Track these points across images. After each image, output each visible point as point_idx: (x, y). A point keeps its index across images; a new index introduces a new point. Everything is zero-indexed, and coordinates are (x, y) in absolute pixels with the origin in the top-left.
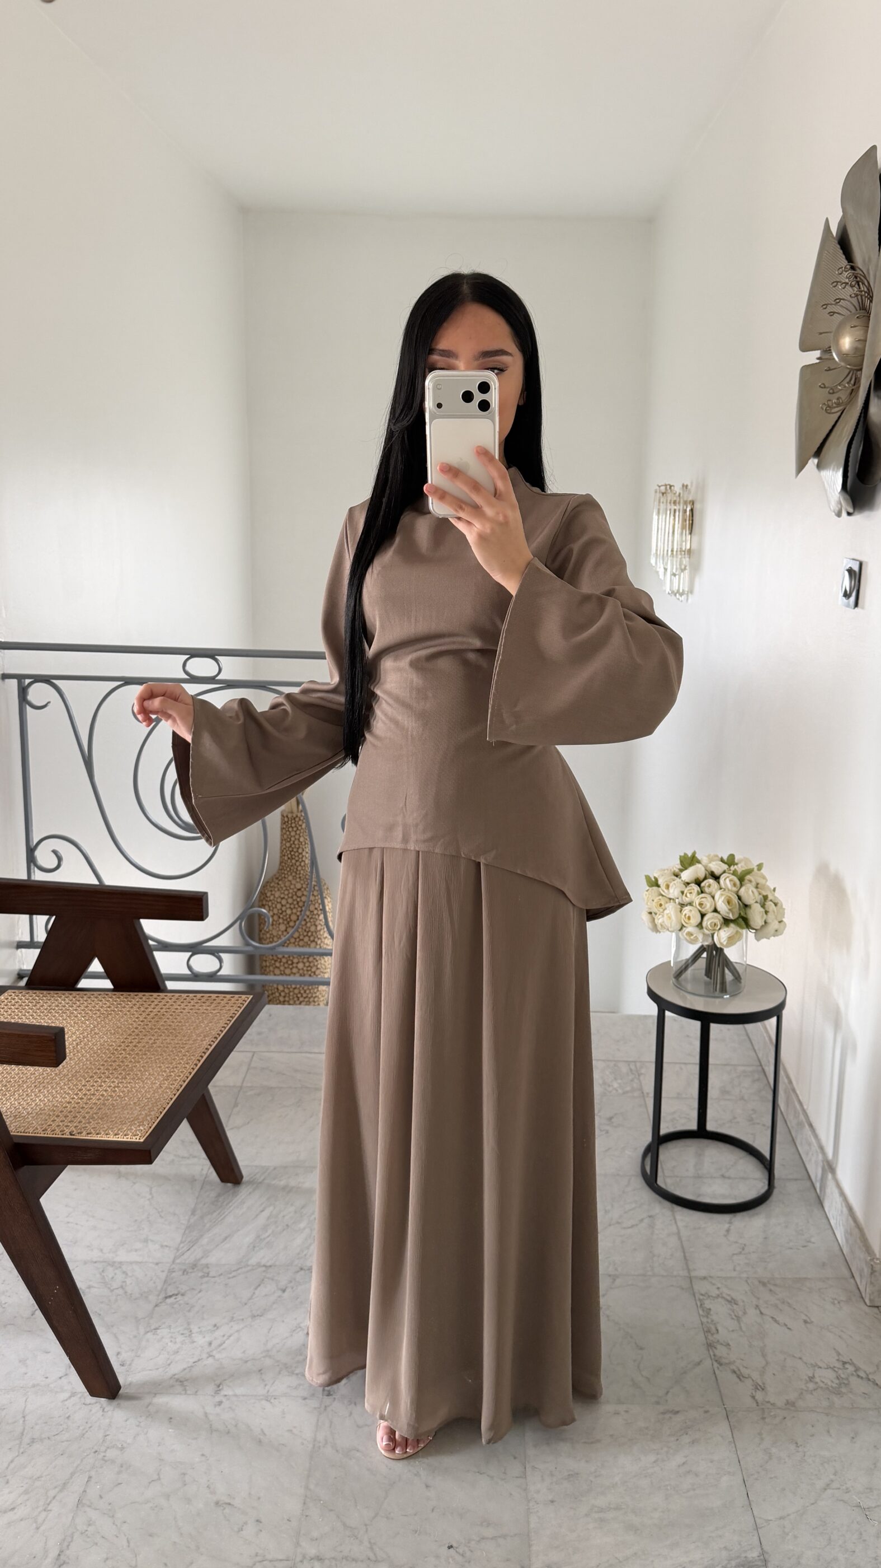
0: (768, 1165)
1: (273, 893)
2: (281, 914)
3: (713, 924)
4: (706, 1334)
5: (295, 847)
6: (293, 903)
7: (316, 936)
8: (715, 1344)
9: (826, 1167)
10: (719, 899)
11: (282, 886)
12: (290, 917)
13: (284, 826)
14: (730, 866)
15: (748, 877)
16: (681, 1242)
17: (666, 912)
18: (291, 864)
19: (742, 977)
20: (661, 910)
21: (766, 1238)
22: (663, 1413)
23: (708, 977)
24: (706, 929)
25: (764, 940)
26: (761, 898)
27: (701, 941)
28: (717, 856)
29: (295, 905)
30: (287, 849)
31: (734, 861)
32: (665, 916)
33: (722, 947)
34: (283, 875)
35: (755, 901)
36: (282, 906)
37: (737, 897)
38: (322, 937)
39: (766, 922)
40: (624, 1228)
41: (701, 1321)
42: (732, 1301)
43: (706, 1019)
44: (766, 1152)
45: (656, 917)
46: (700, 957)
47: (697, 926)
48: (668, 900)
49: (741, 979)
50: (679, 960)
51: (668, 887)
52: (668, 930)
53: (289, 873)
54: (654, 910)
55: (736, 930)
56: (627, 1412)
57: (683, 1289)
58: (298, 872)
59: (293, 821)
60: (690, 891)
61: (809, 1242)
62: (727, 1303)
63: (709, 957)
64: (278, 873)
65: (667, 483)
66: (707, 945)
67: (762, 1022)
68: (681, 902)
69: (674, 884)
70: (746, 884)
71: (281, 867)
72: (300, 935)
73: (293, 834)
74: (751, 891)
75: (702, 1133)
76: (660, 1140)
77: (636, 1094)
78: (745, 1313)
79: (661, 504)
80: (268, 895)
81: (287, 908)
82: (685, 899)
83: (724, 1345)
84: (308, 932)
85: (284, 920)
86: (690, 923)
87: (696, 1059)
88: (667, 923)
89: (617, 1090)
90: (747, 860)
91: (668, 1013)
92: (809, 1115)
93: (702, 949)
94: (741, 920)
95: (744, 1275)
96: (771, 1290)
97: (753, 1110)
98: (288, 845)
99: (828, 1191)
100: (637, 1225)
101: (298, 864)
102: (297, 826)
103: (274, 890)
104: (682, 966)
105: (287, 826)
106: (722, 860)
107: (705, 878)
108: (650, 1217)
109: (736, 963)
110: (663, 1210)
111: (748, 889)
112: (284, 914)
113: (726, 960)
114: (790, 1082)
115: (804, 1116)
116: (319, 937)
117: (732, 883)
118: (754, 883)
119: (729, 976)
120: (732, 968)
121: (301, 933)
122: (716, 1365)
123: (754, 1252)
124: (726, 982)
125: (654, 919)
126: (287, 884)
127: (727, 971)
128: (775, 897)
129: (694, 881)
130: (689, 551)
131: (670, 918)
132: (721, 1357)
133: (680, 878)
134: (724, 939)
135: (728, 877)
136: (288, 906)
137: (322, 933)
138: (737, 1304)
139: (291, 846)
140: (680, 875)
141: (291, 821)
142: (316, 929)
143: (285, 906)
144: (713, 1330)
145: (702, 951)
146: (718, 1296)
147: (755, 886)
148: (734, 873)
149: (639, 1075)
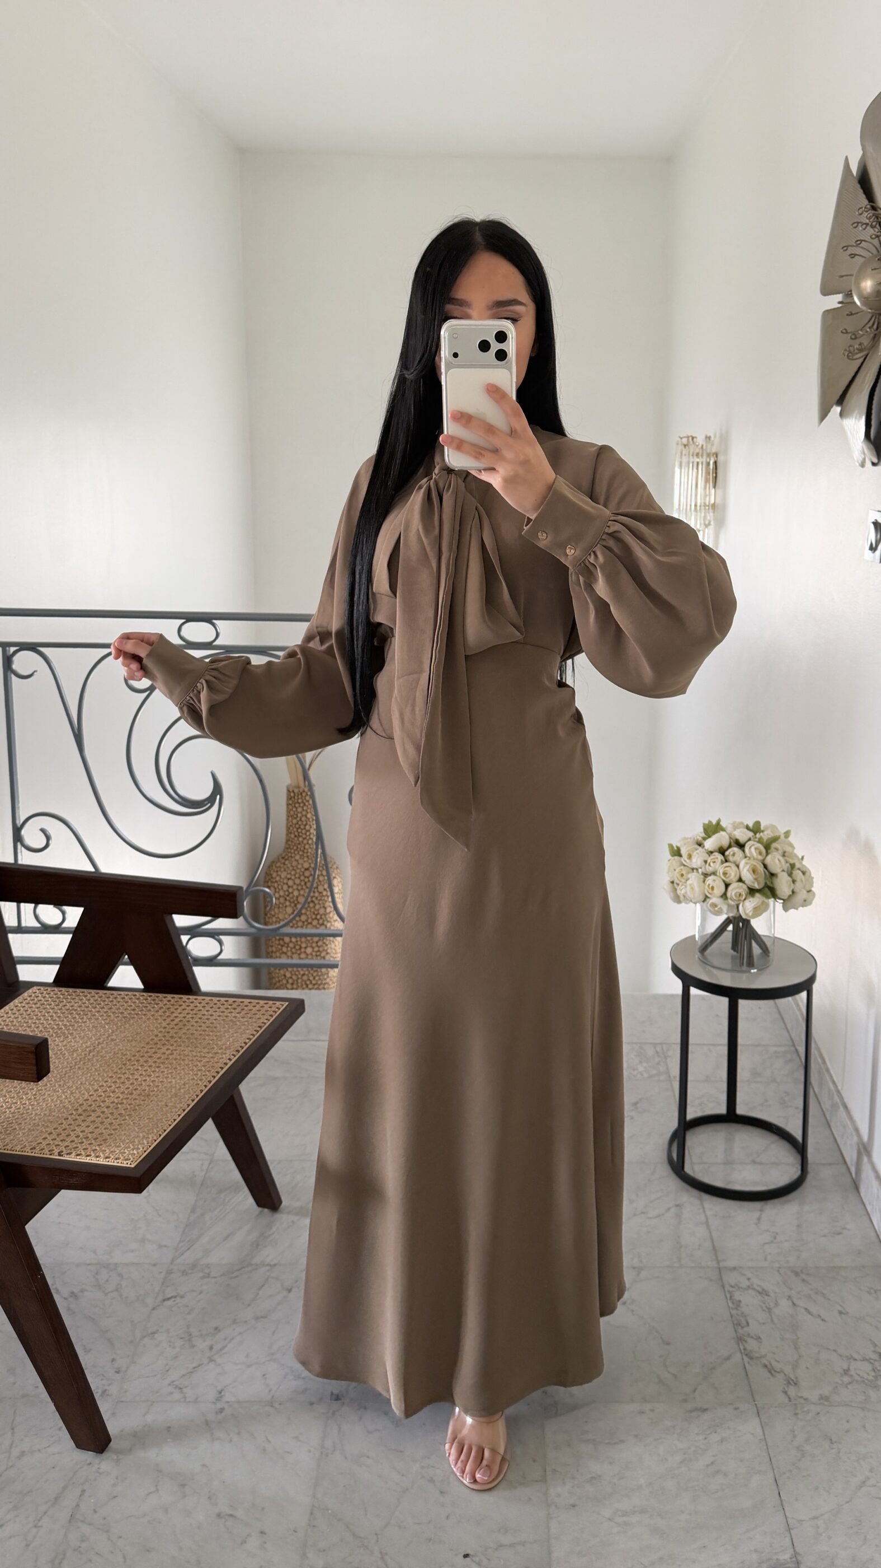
0: (800, 1148)
1: (279, 873)
2: (288, 896)
3: (738, 896)
4: (736, 1327)
5: (302, 824)
6: (300, 884)
7: (325, 919)
8: (746, 1338)
9: (862, 1150)
10: (744, 868)
11: (289, 865)
12: (297, 900)
13: (291, 802)
14: (755, 834)
15: (774, 845)
16: (710, 1232)
17: (689, 882)
18: (298, 842)
19: (770, 949)
20: (683, 881)
21: (799, 1226)
22: (691, 1411)
23: (735, 951)
24: (731, 899)
25: (792, 911)
26: (788, 869)
27: (725, 912)
28: (742, 823)
29: (302, 886)
30: (294, 826)
31: (760, 828)
32: (688, 888)
33: (748, 918)
34: (290, 855)
35: (781, 869)
36: (289, 887)
37: (763, 866)
38: (332, 920)
39: (793, 892)
40: (650, 1218)
41: (731, 1313)
42: (763, 1292)
43: (734, 995)
44: (798, 1135)
45: (678, 888)
46: (726, 930)
47: (722, 896)
48: (691, 871)
49: (769, 952)
50: (705, 933)
51: (690, 857)
52: (691, 901)
53: (296, 852)
54: (676, 881)
55: (761, 901)
56: (652, 1410)
57: (711, 1280)
58: (305, 851)
59: (300, 797)
60: (713, 860)
61: (845, 1228)
62: (757, 1294)
63: (735, 931)
64: (284, 851)
65: (689, 435)
66: (732, 917)
67: (793, 997)
68: (705, 872)
69: (698, 853)
70: (772, 852)
71: (287, 846)
72: (308, 918)
73: (300, 810)
74: (777, 861)
75: (731, 1117)
76: (686, 1126)
77: (662, 1078)
78: (777, 1304)
79: (684, 457)
80: (274, 875)
81: (294, 890)
82: (709, 869)
83: (756, 1339)
84: (317, 915)
85: (290, 902)
86: (714, 893)
87: (725, 1040)
88: (690, 895)
89: (642, 1075)
90: (773, 828)
91: (694, 991)
92: (844, 1096)
93: (726, 923)
94: (767, 890)
95: (777, 1265)
96: (804, 1280)
97: (786, 1092)
98: (295, 821)
99: (864, 1175)
100: (663, 1215)
101: (305, 842)
102: (304, 801)
103: (280, 871)
104: (707, 941)
105: (293, 801)
106: (748, 828)
107: (730, 846)
108: (677, 1206)
109: (764, 936)
110: (690, 1199)
111: (775, 857)
112: (291, 895)
113: (753, 934)
114: (824, 1062)
115: (838, 1096)
116: (329, 919)
117: (758, 851)
118: (781, 852)
119: (756, 950)
120: (759, 940)
121: (309, 916)
122: (746, 1359)
123: (786, 1241)
124: (753, 956)
125: (676, 890)
126: (294, 863)
127: (754, 944)
128: (804, 866)
129: (718, 851)
130: (714, 506)
131: (692, 889)
132: (751, 1351)
133: (704, 847)
134: (750, 910)
135: (753, 845)
136: (295, 887)
137: (331, 915)
138: (767, 1295)
139: (297, 823)
140: (703, 844)
141: (298, 796)
142: (326, 911)
143: (292, 887)
144: (744, 1322)
145: (727, 924)
146: (749, 1287)
147: (782, 854)
148: (760, 841)
149: (666, 1058)
